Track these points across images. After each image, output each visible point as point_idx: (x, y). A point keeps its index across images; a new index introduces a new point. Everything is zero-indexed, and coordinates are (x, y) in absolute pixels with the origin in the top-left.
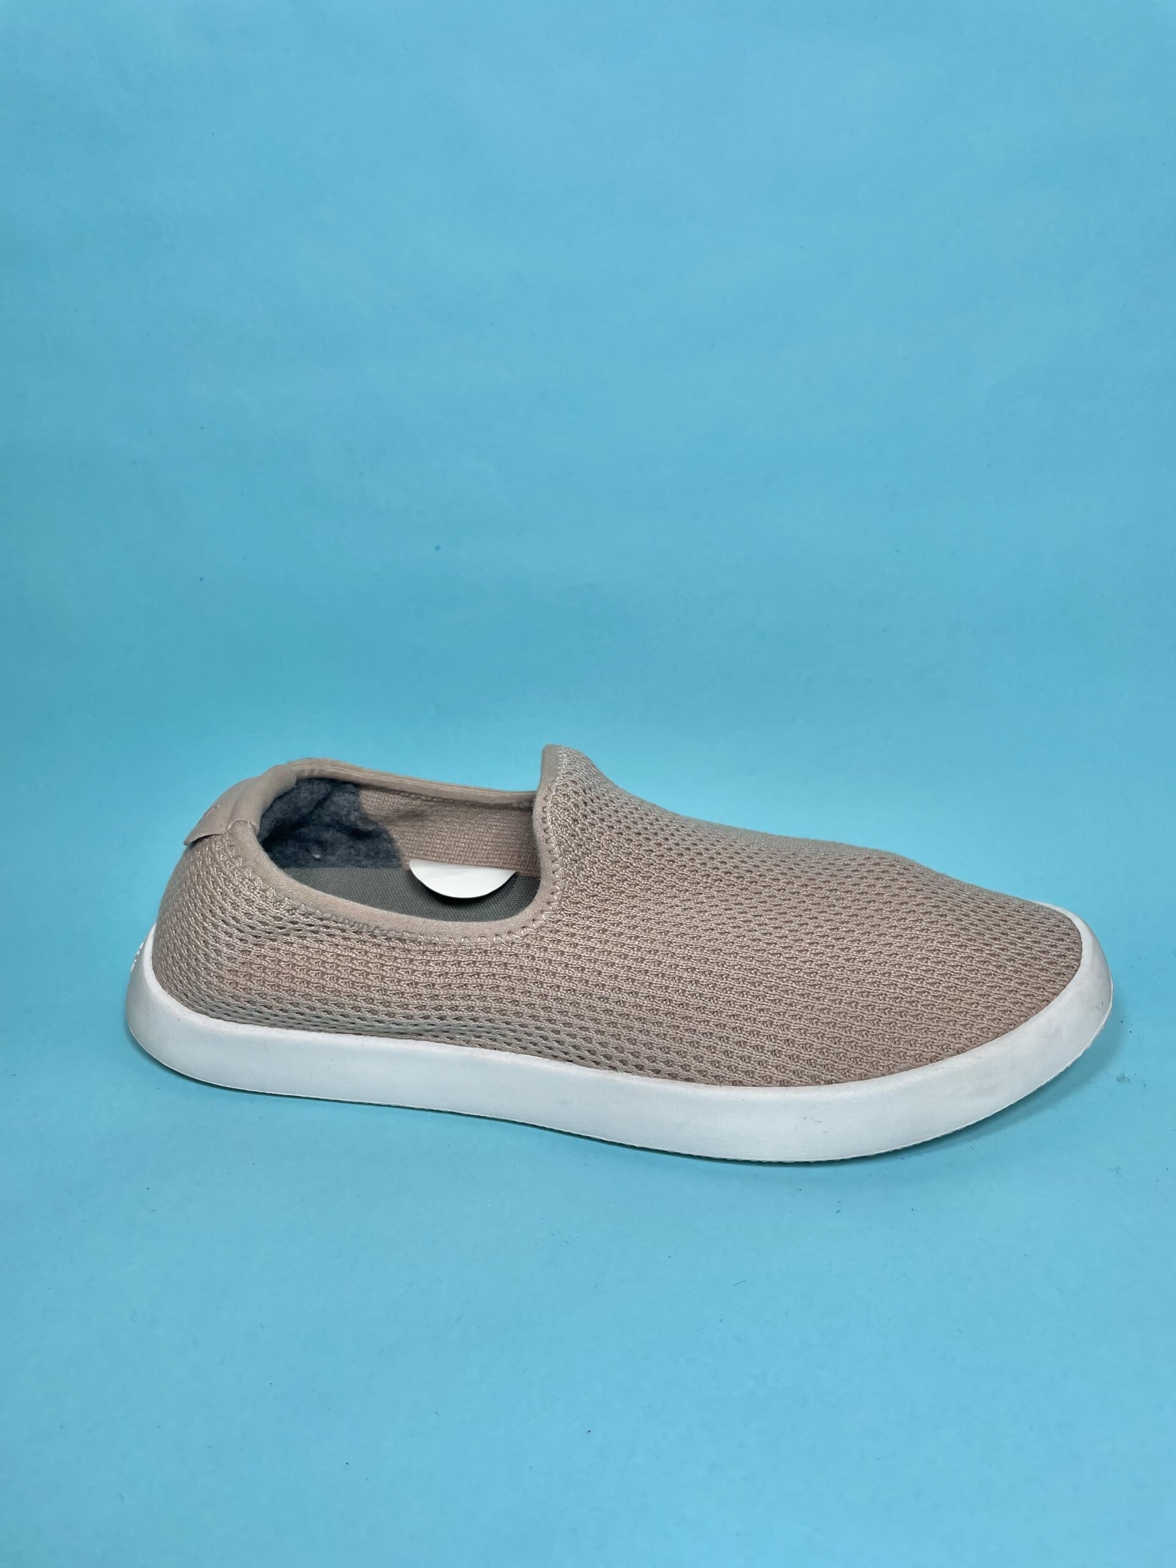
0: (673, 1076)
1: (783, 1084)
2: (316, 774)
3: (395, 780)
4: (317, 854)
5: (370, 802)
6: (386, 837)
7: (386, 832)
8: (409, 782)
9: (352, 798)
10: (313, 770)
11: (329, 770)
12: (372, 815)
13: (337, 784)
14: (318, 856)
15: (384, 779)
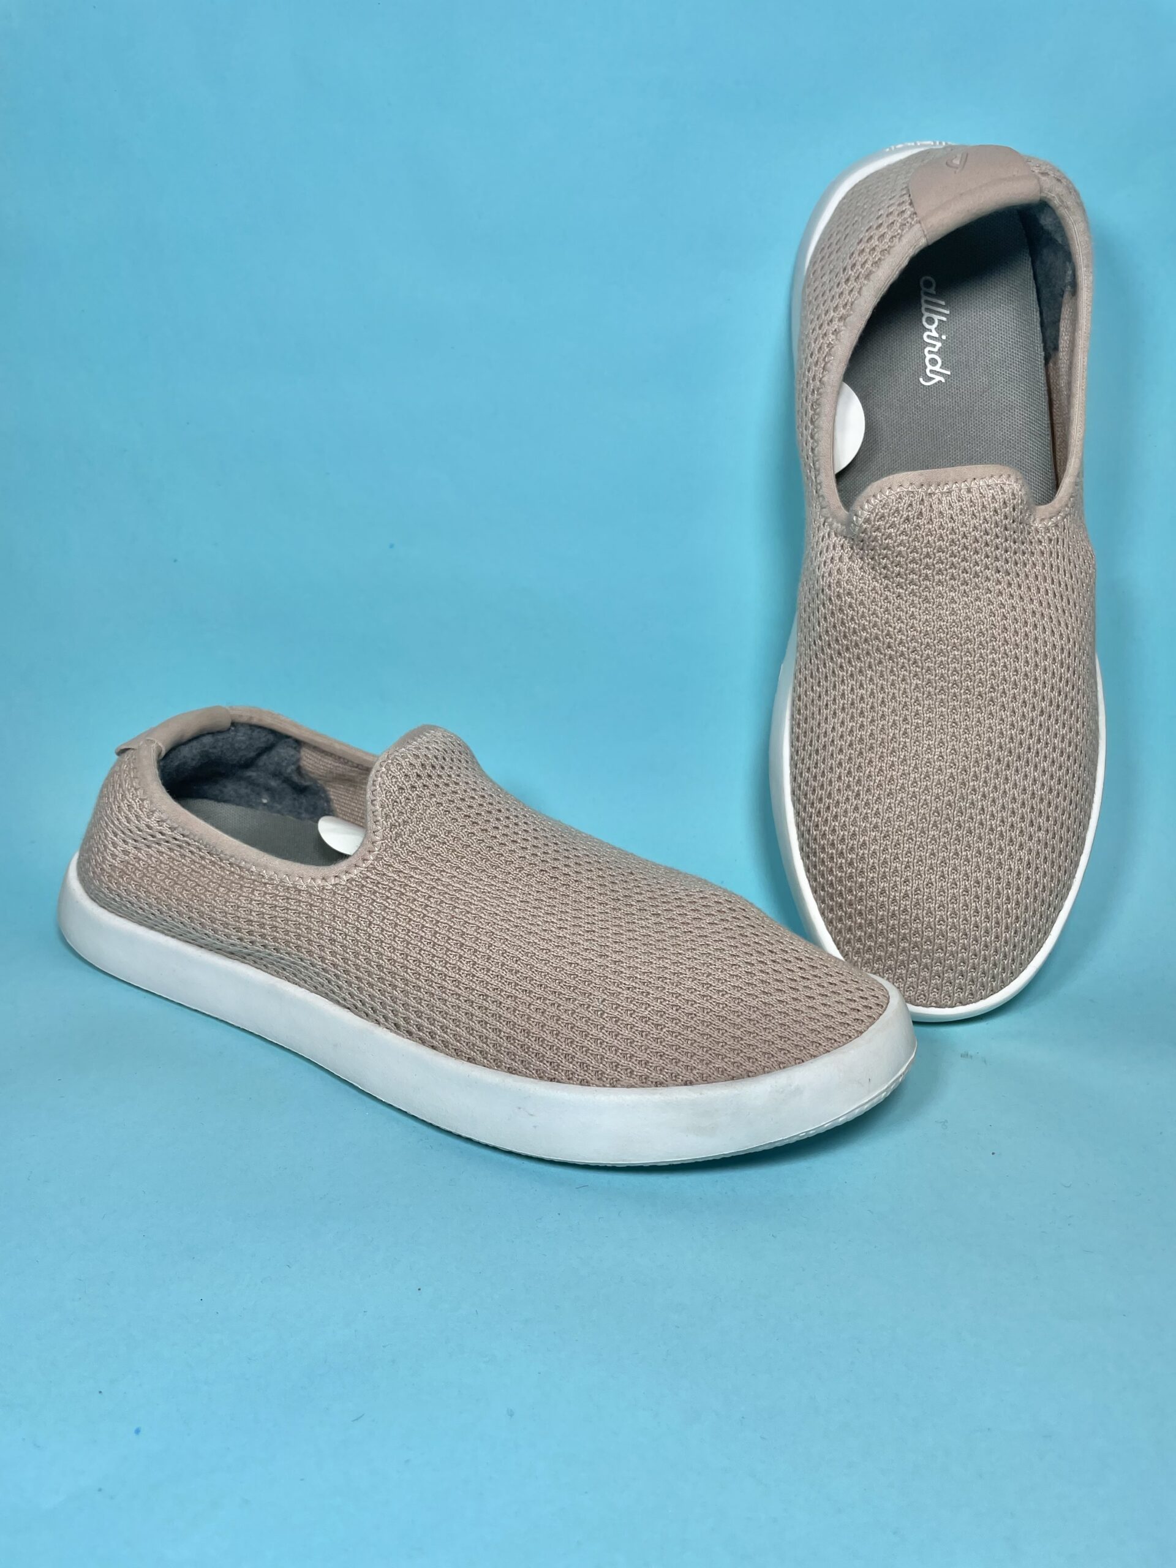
0: (423, 1042)
1: (511, 1071)
2: (255, 721)
3: (326, 742)
4: (266, 799)
5: (309, 761)
6: (323, 795)
7: (325, 791)
8: (337, 746)
9: (292, 752)
10: (251, 718)
11: (268, 721)
12: (311, 772)
13: (277, 738)
14: (265, 801)
15: (319, 740)
